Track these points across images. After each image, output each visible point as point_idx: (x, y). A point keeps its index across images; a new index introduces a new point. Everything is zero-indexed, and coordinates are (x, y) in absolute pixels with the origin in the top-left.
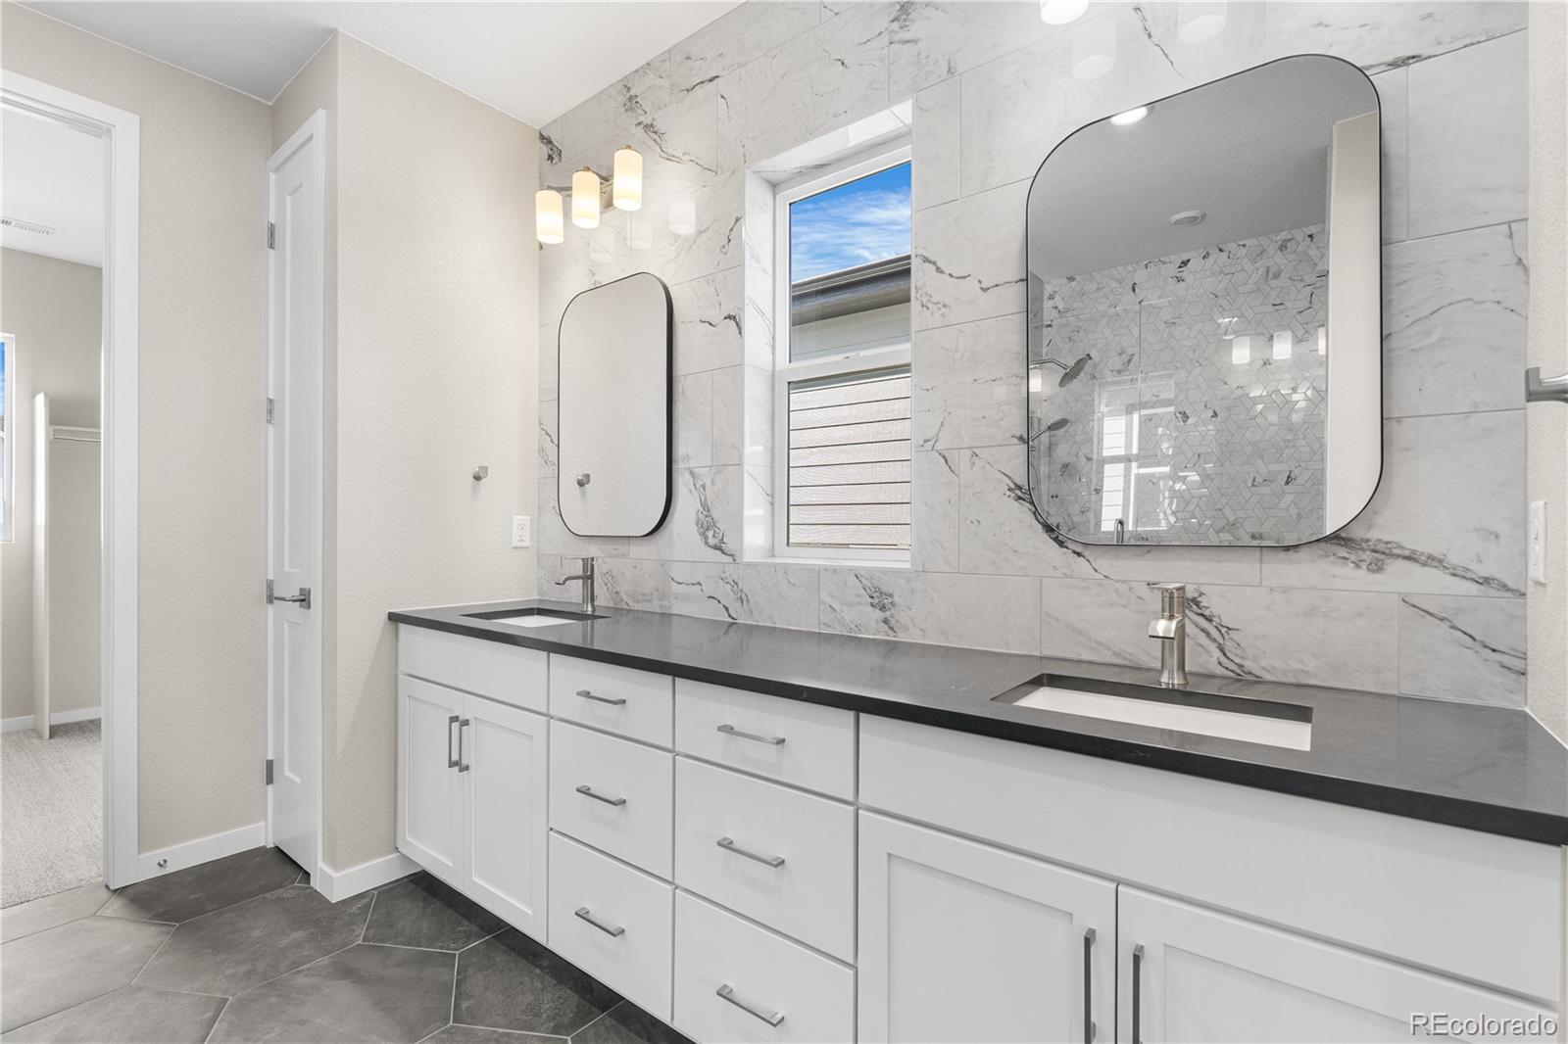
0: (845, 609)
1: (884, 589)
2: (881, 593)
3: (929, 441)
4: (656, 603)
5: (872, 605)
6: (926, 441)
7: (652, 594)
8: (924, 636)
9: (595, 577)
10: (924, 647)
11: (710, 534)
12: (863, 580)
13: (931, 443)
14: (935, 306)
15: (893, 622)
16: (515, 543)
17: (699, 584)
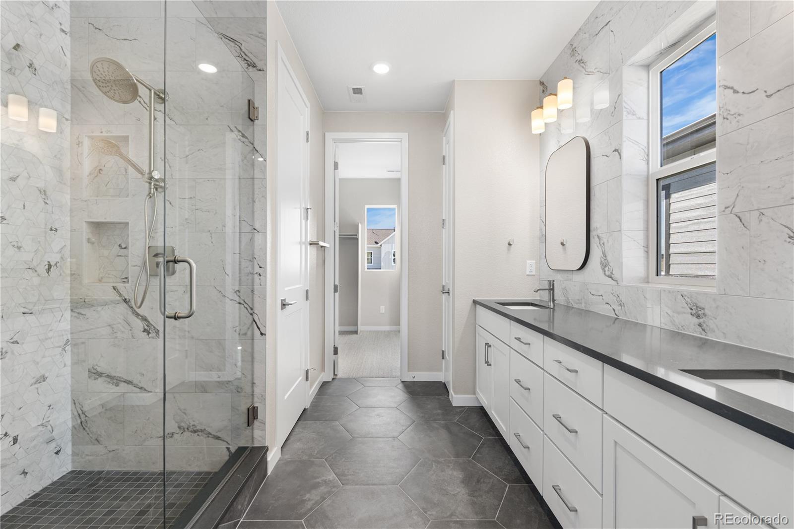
0: (675, 315)
1: (699, 304)
2: (697, 307)
3: (728, 207)
4: (583, 305)
5: (691, 314)
6: (726, 208)
7: (582, 300)
8: (725, 338)
9: (555, 289)
10: (726, 345)
11: (606, 269)
12: (686, 298)
13: (730, 209)
14: (732, 117)
15: (705, 326)
16: (527, 274)
17: (602, 296)
